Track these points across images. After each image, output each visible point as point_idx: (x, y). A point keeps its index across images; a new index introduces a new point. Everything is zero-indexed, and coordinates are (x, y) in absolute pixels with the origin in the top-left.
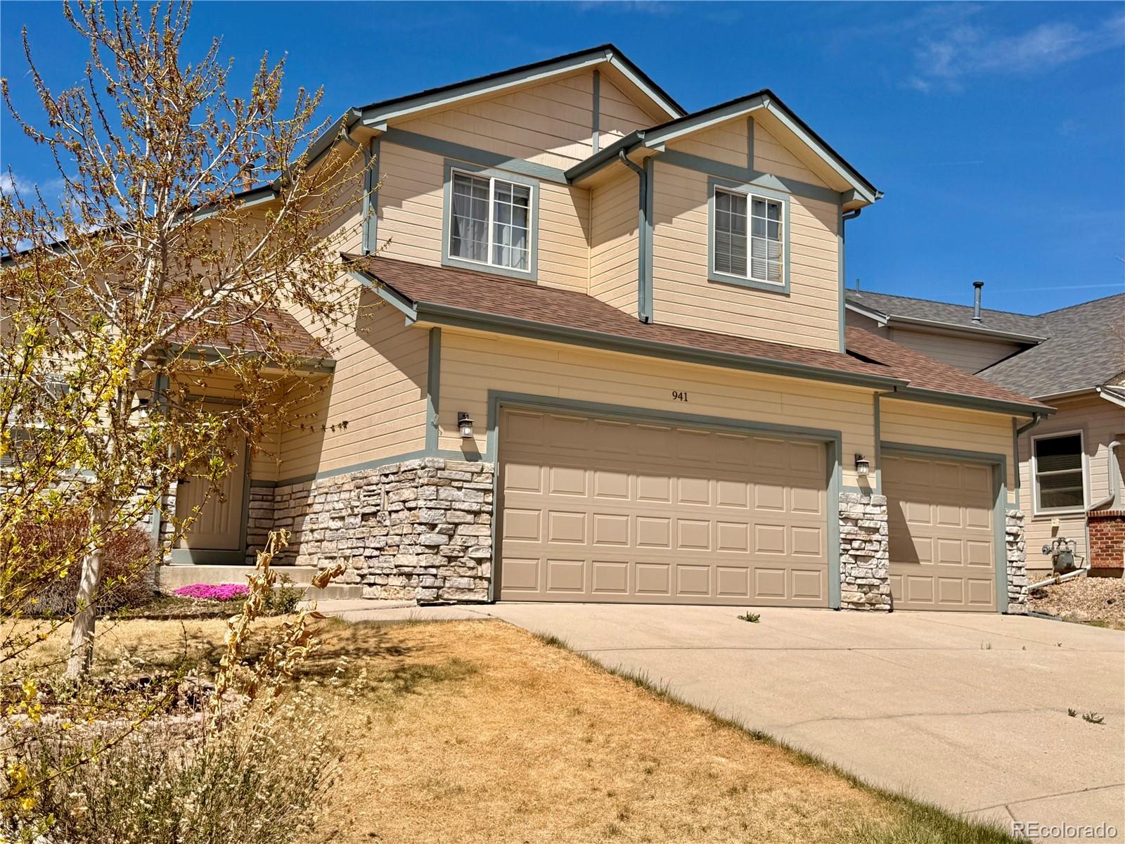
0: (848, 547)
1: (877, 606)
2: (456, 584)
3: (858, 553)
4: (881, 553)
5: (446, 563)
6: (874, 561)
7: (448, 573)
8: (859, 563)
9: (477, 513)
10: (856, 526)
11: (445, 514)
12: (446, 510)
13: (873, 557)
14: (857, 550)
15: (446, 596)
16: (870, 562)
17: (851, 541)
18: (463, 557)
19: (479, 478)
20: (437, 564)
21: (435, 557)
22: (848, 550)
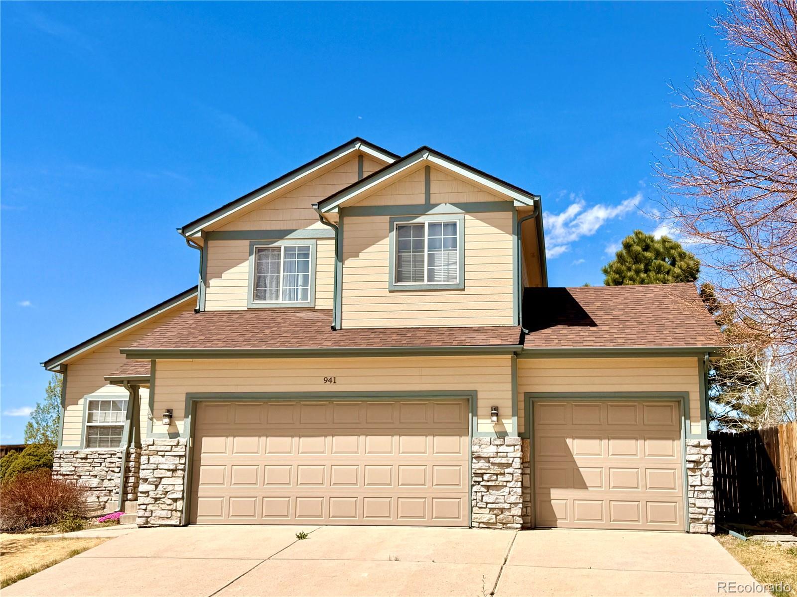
0: (480, 479)
1: (509, 525)
2: (158, 515)
3: (489, 484)
4: (513, 482)
5: (153, 502)
6: (507, 490)
7: (153, 508)
8: (491, 491)
9: (174, 471)
10: (489, 462)
11: (153, 472)
12: (154, 469)
13: (506, 486)
14: (488, 481)
15: (152, 522)
16: (502, 490)
17: (482, 475)
18: (164, 498)
19: (176, 449)
20: (146, 503)
21: (146, 498)
22: (479, 482)
